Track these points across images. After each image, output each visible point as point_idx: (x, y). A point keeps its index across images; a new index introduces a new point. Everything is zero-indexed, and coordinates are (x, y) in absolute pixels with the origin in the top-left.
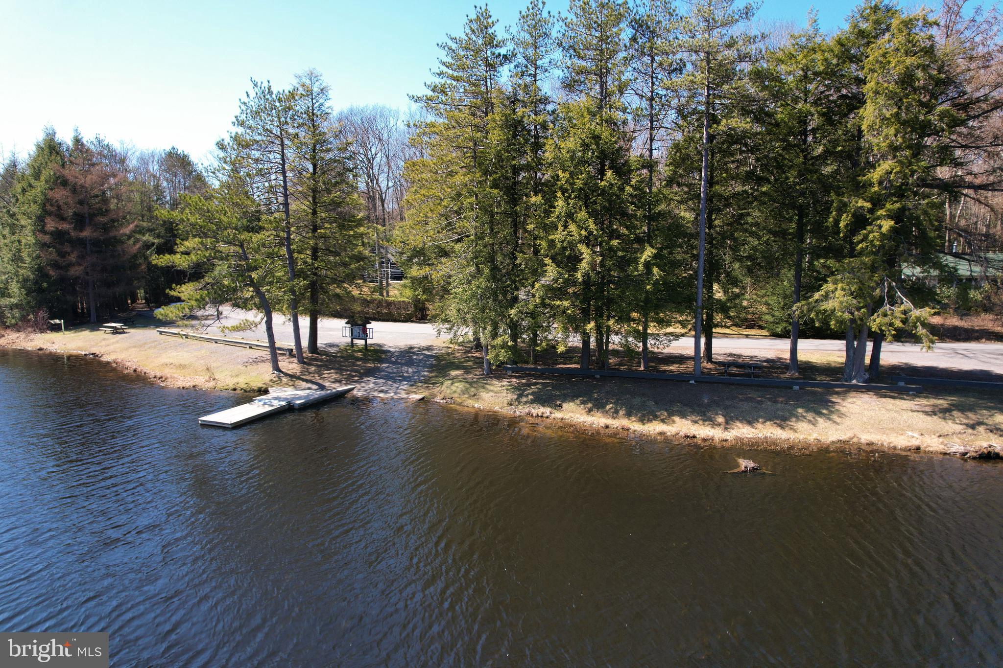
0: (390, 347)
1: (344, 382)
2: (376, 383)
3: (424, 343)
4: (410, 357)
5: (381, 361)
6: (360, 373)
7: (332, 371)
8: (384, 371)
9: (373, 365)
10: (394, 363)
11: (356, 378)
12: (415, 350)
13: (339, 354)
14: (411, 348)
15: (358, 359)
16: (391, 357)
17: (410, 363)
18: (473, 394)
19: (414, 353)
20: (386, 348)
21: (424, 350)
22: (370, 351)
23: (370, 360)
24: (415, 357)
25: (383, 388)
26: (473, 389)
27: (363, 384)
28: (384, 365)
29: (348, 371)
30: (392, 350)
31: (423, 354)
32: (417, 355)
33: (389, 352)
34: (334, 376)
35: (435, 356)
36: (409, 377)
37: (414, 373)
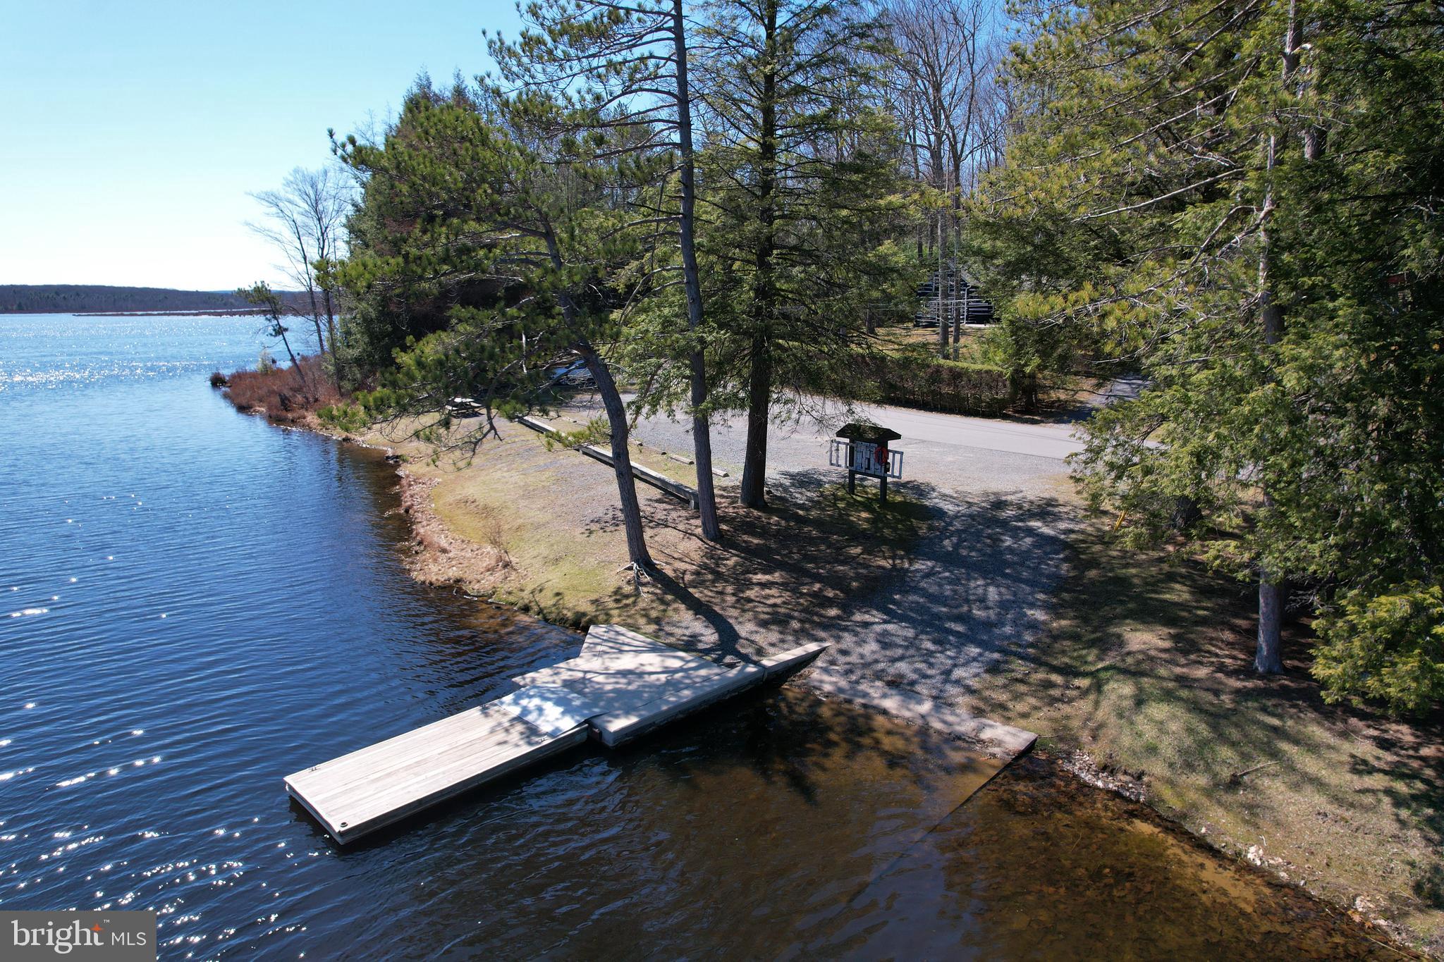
0: (944, 497)
1: (795, 625)
2: (885, 642)
3: (1032, 489)
4: (996, 540)
5: (912, 546)
6: (846, 590)
7: (777, 576)
8: (916, 590)
9: (887, 564)
10: (950, 560)
11: (833, 612)
12: (1010, 513)
13: (814, 513)
14: (999, 504)
15: (856, 535)
16: (944, 533)
17: (993, 566)
18: (1226, 773)
19: (1004, 524)
20: (934, 501)
21: (1032, 515)
22: (894, 506)
23: (885, 541)
24: (1008, 541)
25: (902, 667)
26: (1226, 752)
27: (848, 640)
28: (921, 565)
29: (817, 578)
30: (949, 508)
31: (1030, 532)
32: (1015, 533)
33: (939, 513)
34: (776, 597)
35: (1066, 545)
36: (988, 625)
37: (1003, 605)
